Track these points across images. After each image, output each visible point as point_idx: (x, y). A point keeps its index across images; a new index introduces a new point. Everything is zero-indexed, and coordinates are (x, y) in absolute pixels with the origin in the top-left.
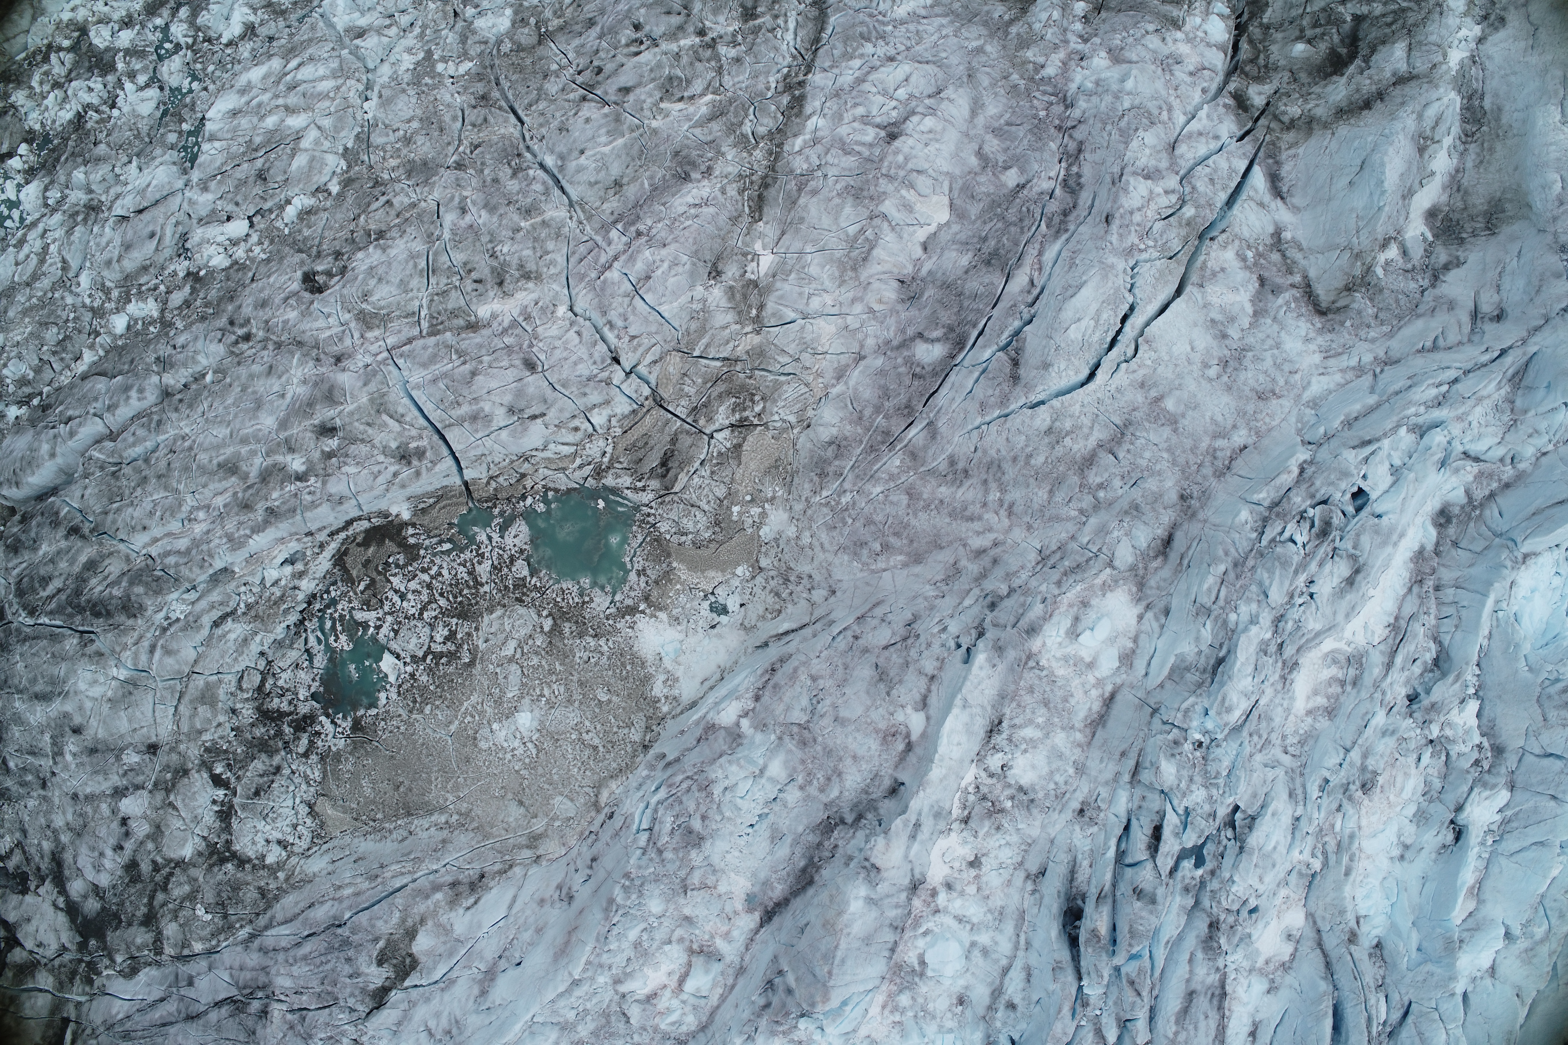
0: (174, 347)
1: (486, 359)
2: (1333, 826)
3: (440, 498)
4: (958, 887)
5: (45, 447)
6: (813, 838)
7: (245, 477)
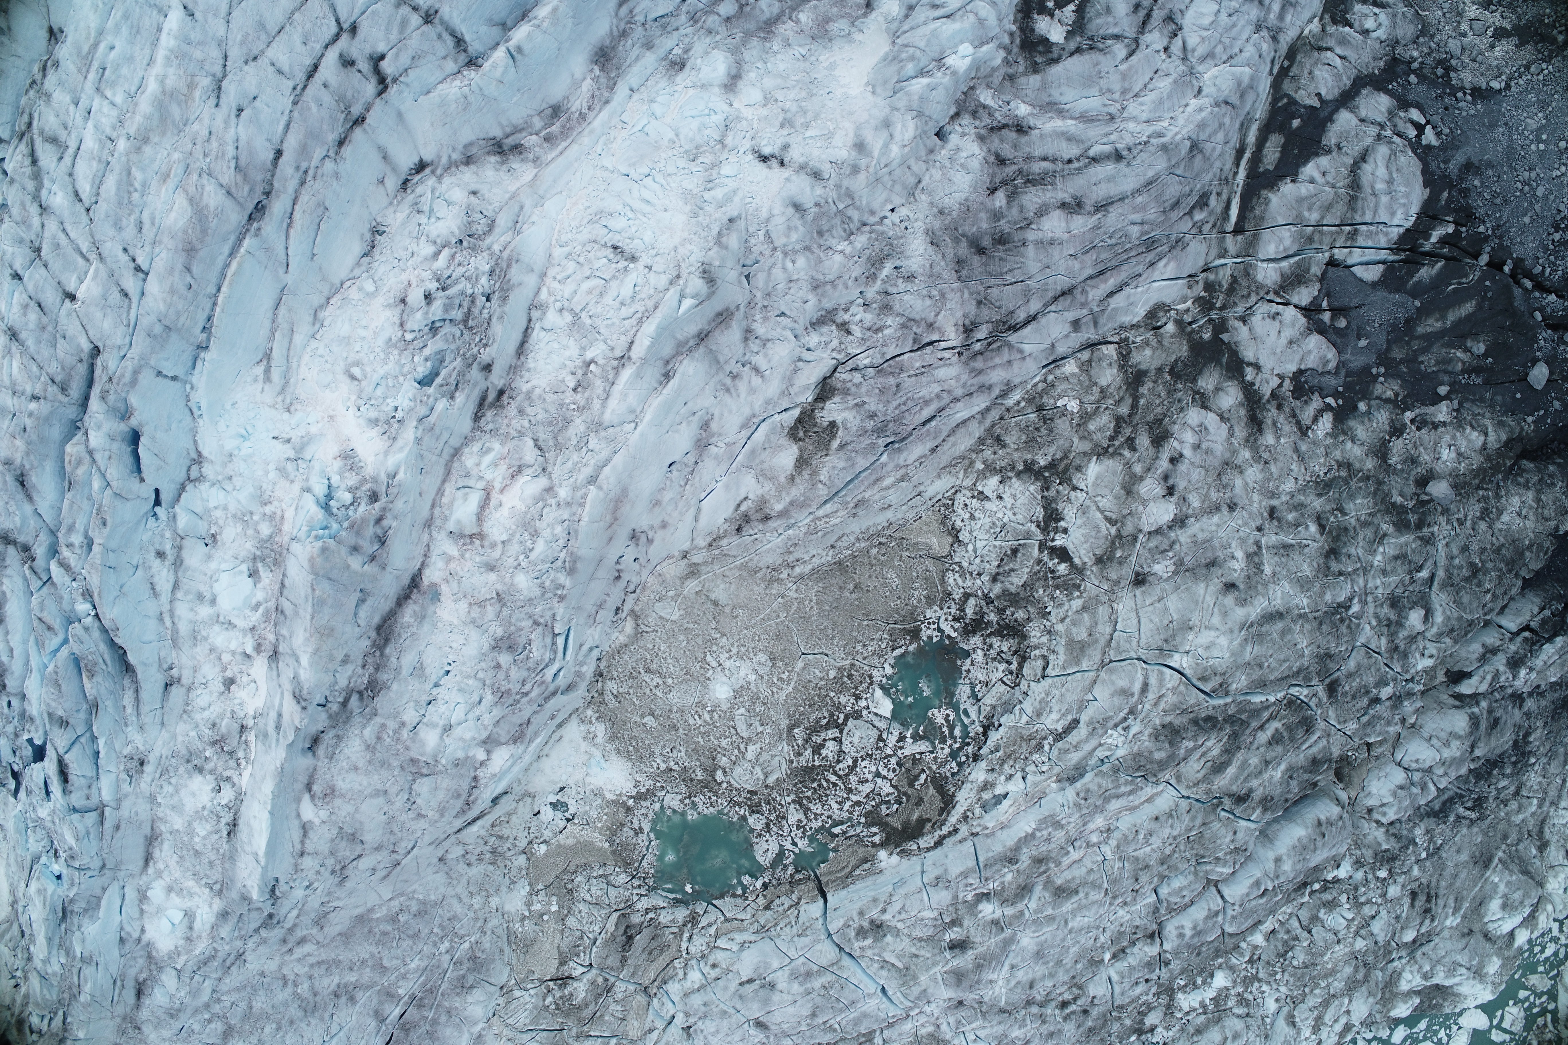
0: (1147, 981)
1: (804, 1028)
3: (849, 877)
4: (238, 657)
5: (1287, 866)
6: (384, 677)
7: (1048, 883)
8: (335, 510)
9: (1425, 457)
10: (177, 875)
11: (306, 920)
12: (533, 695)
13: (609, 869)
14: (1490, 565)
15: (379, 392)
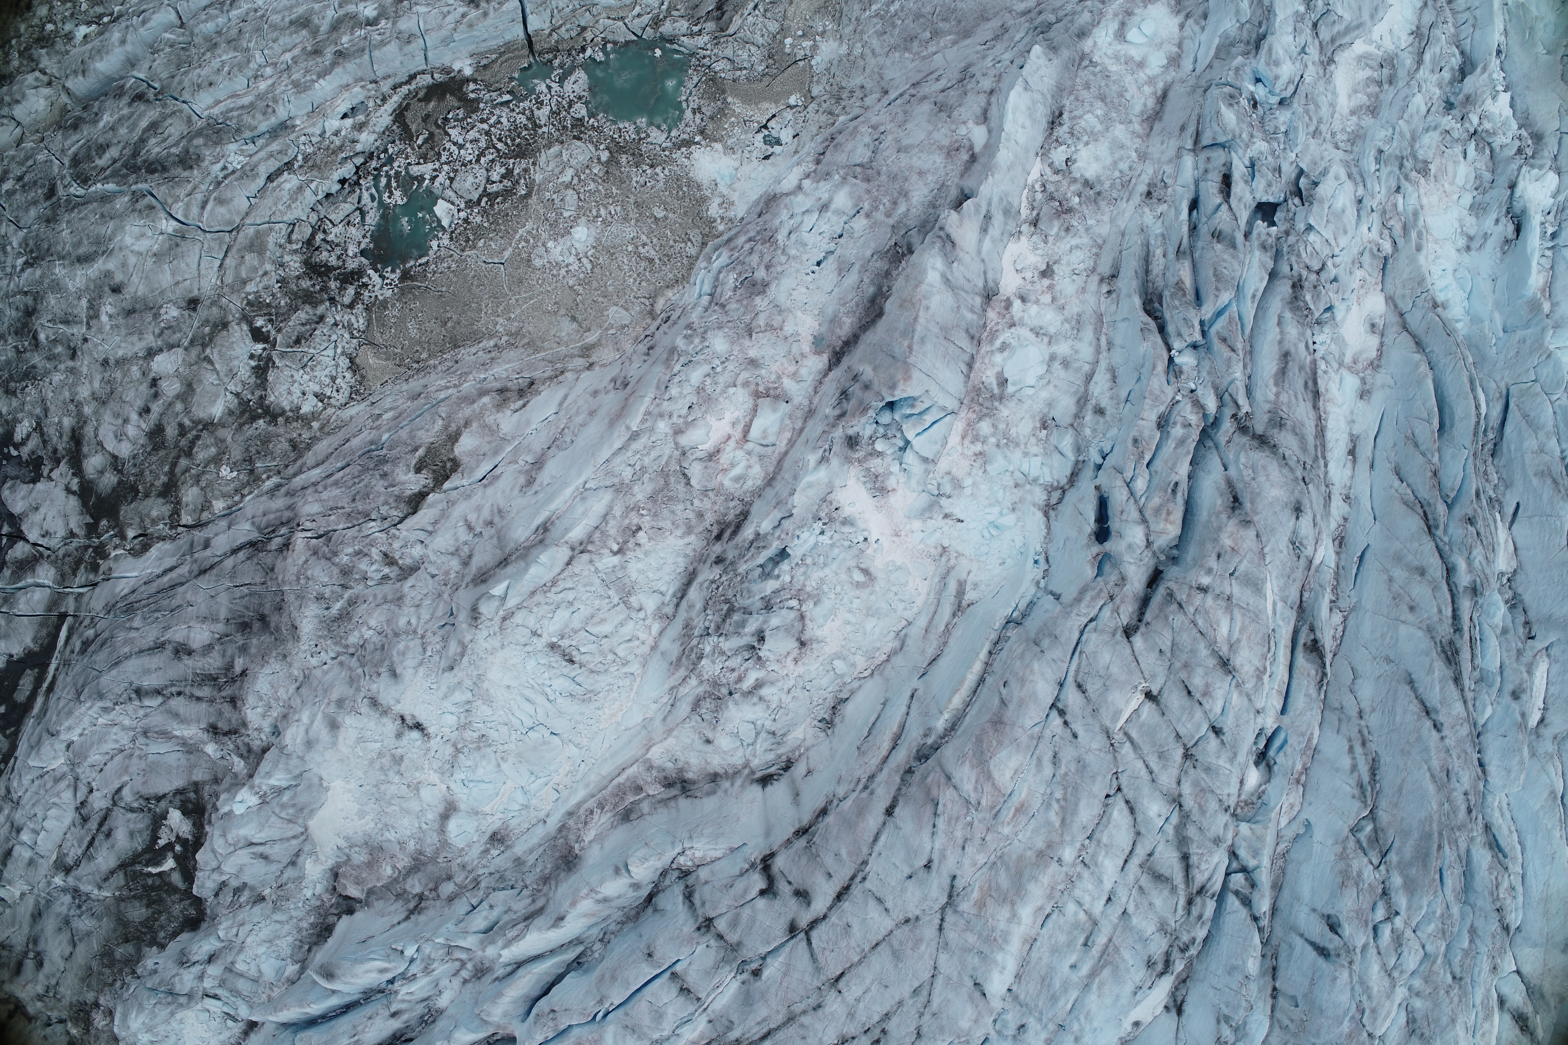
2: (1395, 205)
3: (501, 54)
4: (1033, 298)
5: (117, 39)
6: (881, 265)
7: (316, 31)
10: (1129, 79)
13: (730, 76)
15: (836, 552)
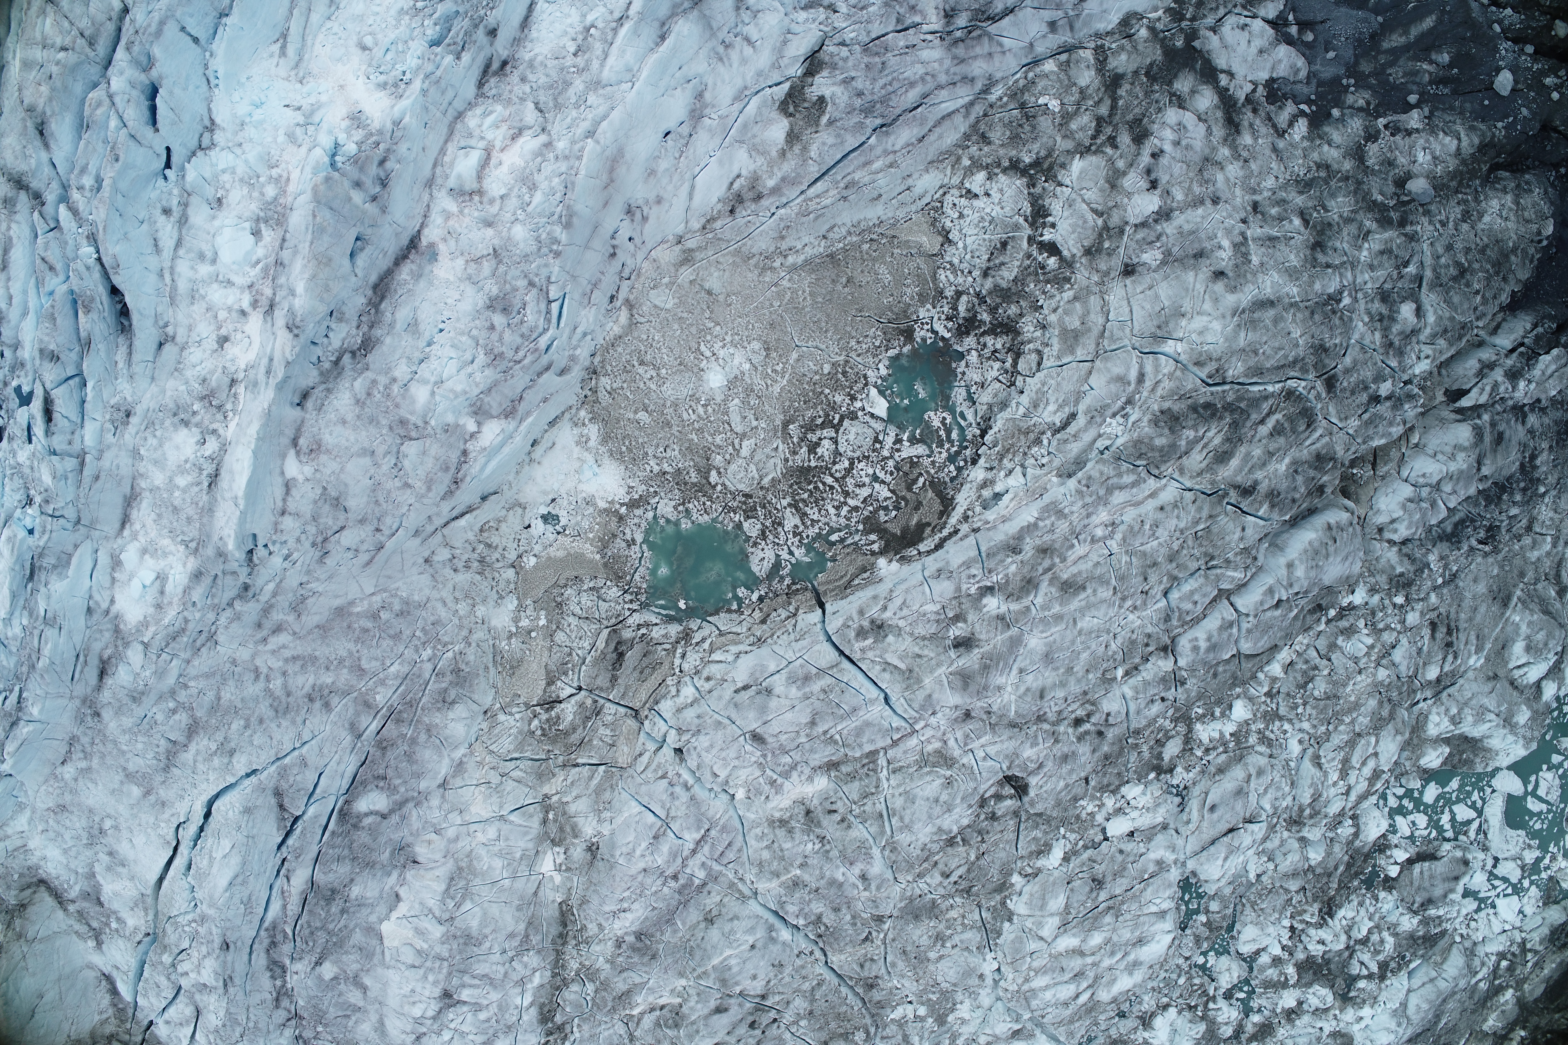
0: (1163, 700)
1: (804, 740)
3: (847, 586)
4: (234, 315)
5: (1300, 572)
6: (378, 332)
7: (1053, 581)
8: (340, 165)
9: (1402, 160)
10: (153, 534)
11: (283, 601)
12: (526, 361)
13: (600, 582)
14: (1476, 266)
15: (389, 56)
